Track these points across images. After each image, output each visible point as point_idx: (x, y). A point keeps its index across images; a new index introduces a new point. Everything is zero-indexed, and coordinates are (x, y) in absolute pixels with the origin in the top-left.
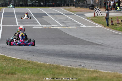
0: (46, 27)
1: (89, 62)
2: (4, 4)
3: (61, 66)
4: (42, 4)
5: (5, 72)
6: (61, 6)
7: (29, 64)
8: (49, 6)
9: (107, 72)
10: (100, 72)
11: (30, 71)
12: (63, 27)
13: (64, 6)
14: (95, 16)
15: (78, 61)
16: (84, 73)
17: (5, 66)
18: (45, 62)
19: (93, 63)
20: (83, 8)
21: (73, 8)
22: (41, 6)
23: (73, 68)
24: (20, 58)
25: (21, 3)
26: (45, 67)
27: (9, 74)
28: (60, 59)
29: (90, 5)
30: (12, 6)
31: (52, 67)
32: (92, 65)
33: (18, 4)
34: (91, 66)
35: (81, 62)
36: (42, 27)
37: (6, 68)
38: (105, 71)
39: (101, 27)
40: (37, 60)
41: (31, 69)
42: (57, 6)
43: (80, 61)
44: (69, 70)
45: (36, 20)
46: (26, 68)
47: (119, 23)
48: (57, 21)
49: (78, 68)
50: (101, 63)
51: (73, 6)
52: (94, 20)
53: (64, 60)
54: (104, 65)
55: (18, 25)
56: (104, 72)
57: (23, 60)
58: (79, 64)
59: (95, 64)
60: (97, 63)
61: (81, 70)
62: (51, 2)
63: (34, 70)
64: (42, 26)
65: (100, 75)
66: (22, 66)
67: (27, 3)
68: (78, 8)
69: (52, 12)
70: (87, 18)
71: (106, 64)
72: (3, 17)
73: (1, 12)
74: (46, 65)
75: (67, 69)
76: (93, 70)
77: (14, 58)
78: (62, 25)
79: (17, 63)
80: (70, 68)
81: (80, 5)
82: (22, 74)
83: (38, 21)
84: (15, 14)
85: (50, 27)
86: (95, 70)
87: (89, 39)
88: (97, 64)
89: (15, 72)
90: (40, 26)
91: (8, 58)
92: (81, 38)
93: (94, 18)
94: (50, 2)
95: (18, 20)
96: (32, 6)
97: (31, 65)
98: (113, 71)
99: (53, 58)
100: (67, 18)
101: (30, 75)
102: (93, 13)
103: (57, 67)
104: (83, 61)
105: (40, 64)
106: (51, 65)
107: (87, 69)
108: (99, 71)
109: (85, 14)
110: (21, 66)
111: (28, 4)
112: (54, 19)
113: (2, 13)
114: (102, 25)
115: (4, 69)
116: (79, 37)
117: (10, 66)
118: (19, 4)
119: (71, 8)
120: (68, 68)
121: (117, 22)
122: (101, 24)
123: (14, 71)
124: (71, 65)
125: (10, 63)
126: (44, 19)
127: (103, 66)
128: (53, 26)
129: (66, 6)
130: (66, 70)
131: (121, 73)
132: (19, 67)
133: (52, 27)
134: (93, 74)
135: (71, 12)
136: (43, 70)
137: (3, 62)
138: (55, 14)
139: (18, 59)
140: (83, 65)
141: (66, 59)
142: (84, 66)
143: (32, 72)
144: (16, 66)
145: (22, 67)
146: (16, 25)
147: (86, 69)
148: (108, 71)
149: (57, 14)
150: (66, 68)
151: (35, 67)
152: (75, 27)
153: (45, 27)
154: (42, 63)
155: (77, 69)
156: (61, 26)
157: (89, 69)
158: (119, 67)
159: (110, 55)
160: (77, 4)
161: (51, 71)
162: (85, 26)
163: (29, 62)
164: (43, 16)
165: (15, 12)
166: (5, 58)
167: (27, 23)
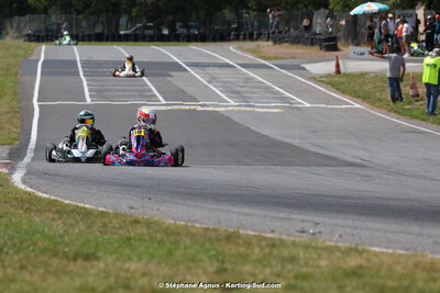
0: (182, 107)
1: (329, 221)
2: (43, 34)
3: (241, 232)
4: (166, 32)
5: (64, 252)
6: (229, 40)
7: (138, 226)
8: (190, 39)
9: (391, 251)
10: (368, 251)
11: (143, 249)
12: (236, 108)
13: (237, 38)
14: (338, 72)
15: (293, 216)
16: (319, 256)
17: (61, 231)
18: (190, 221)
19: (341, 223)
20: (299, 46)
21: (266, 46)
22: (162, 39)
23: (280, 240)
24: (105, 207)
25: (98, 30)
26: (192, 235)
27: (75, 259)
28: (237, 209)
29: (322, 37)
30: (68, 38)
31: (213, 235)
32: (341, 231)
33: (87, 33)
34: (336, 231)
35: (303, 221)
36: (169, 108)
37: (66, 239)
38: (384, 250)
39: (358, 106)
40: (162, 213)
41: (146, 241)
42: (214, 40)
43: (300, 217)
44: (268, 246)
45: (147, 85)
46: (129, 239)
47: (418, 95)
48: (215, 86)
49: (297, 239)
50: (370, 225)
51: (268, 40)
52: (336, 86)
53: (247, 215)
54: (378, 230)
55: (89, 100)
56: (383, 253)
57: (116, 215)
58: (300, 226)
59: (352, 227)
60: (357, 224)
61: (307, 247)
62: (196, 28)
63: (156, 245)
64: (167, 105)
65: (369, 261)
66: (116, 233)
67: (117, 30)
68: (284, 45)
69: (201, 60)
70: (314, 78)
71: (384, 226)
72: (42, 74)
73: (33, 57)
74: (194, 231)
75: (264, 243)
76: (347, 245)
77: (87, 206)
78: (232, 103)
79: (98, 223)
80: (271, 239)
81: (289, 37)
82: (118, 259)
83: (153, 88)
84: (79, 65)
85: (192, 107)
86: (353, 246)
87: (321, 147)
88: (356, 228)
89: (96, 252)
90: (161, 104)
91: (68, 209)
92: (296, 142)
93: (336, 79)
94: (191, 27)
95: (88, 85)
96: (132, 41)
97: (144, 230)
98: (408, 249)
99: (213, 207)
100: (249, 79)
101: (144, 261)
102: (334, 63)
103: (230, 238)
104: (310, 218)
105: (173, 227)
106: (208, 229)
107: (328, 243)
108: (366, 248)
109: (307, 67)
110: (112, 233)
111: (122, 32)
112: (206, 83)
113: (37, 61)
114: (364, 99)
115: (59, 244)
116: (289, 141)
117: (78, 234)
118: (92, 32)
119: (259, 47)
120: (266, 239)
121: (411, 92)
122: (359, 97)
123: (91, 251)
124: (272, 231)
125: (77, 223)
126: (175, 83)
127: (377, 234)
128: (202, 106)
129: (245, 39)
130: (260, 246)
131: (438, 257)
132: (106, 237)
133: (200, 108)
134: (348, 259)
135: (261, 58)
136: (186, 248)
137: (53, 219)
138: (208, 65)
139: (103, 212)
140: (311, 231)
141: (256, 211)
142: (314, 234)
143: (151, 250)
144: (98, 234)
145: (115, 237)
146: (85, 100)
147: (324, 241)
148: (394, 248)
149: (214, 65)
150: (259, 241)
151: (159, 236)
152: (274, 108)
153: (176, 107)
154: (178, 223)
155: (294, 244)
156: (229, 105)
157: (333, 244)
158: (429, 236)
159: (395, 200)
160: (280, 32)
161: (209, 250)
162: (308, 105)
163: (136, 222)
164: (171, 73)
165: (78, 59)
166: (59, 208)
167: (120, 94)
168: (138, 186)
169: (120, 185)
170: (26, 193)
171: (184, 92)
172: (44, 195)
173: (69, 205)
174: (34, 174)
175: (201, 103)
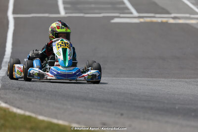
0: (154, 20)
36: (142, 20)
55: (63, 13)
64: (139, 17)
85: (164, 20)
90: (134, 17)
128: (174, 18)
133: (171, 21)
146: (58, 12)
153: (148, 20)
167: (93, 6)
168: (111, 102)
169: (93, 100)
171: (155, 4)
172: (19, 111)
173: (43, 121)
174: (8, 89)
175: (173, 15)
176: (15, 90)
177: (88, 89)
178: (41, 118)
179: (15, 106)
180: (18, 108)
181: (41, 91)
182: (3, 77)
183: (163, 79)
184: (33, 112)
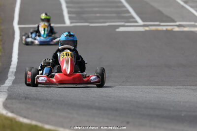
0: (160, 28)
36: (147, 29)
45: (124, 7)
48: (191, 7)
55: (68, 22)
64: (144, 26)
83: (131, 10)
85: (169, 28)
90: (138, 25)
95: (67, 7)
112: (182, 3)
128: (179, 26)
133: (176, 29)
146: (64, 22)
153: (153, 28)
167: (98, 15)
169: (99, 108)
170: (7, 118)
171: (160, 12)
172: (25, 121)
174: (15, 99)
175: (178, 23)
176: (21, 99)
177: (94, 97)
178: (47, 127)
179: (21, 116)
180: (25, 117)
181: (47, 100)
182: (9, 87)
183: (169, 87)
184: (40, 121)
